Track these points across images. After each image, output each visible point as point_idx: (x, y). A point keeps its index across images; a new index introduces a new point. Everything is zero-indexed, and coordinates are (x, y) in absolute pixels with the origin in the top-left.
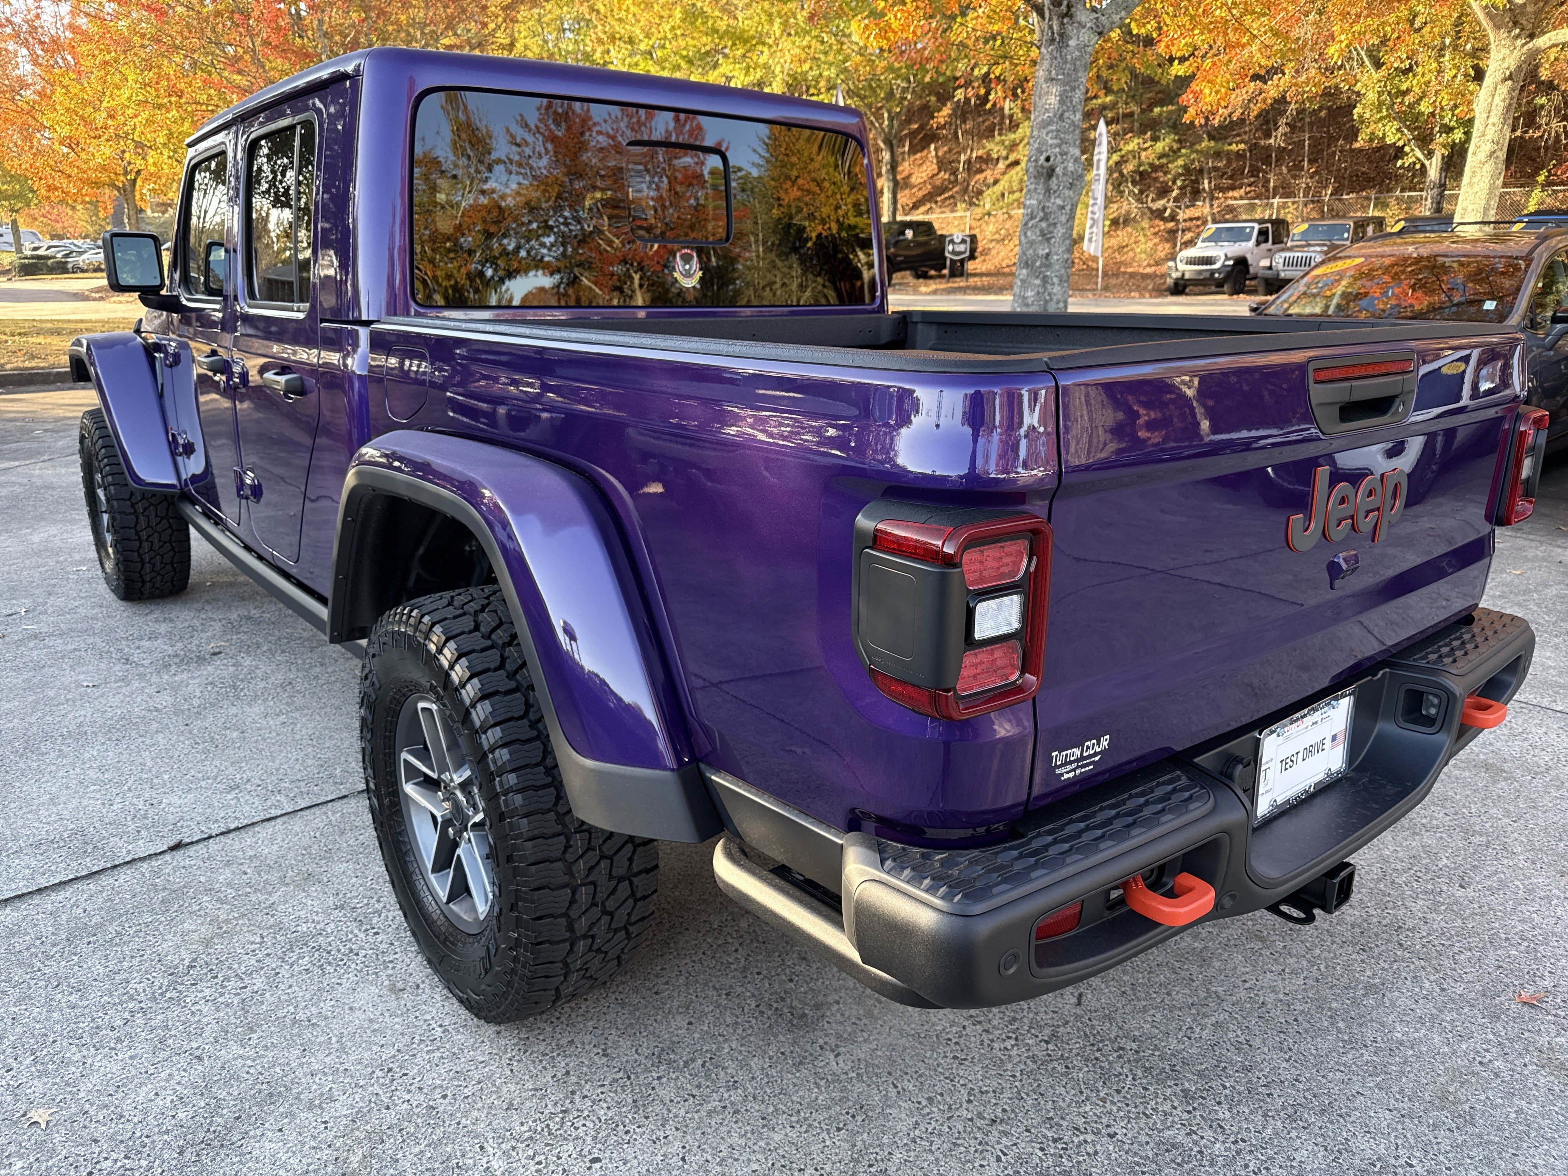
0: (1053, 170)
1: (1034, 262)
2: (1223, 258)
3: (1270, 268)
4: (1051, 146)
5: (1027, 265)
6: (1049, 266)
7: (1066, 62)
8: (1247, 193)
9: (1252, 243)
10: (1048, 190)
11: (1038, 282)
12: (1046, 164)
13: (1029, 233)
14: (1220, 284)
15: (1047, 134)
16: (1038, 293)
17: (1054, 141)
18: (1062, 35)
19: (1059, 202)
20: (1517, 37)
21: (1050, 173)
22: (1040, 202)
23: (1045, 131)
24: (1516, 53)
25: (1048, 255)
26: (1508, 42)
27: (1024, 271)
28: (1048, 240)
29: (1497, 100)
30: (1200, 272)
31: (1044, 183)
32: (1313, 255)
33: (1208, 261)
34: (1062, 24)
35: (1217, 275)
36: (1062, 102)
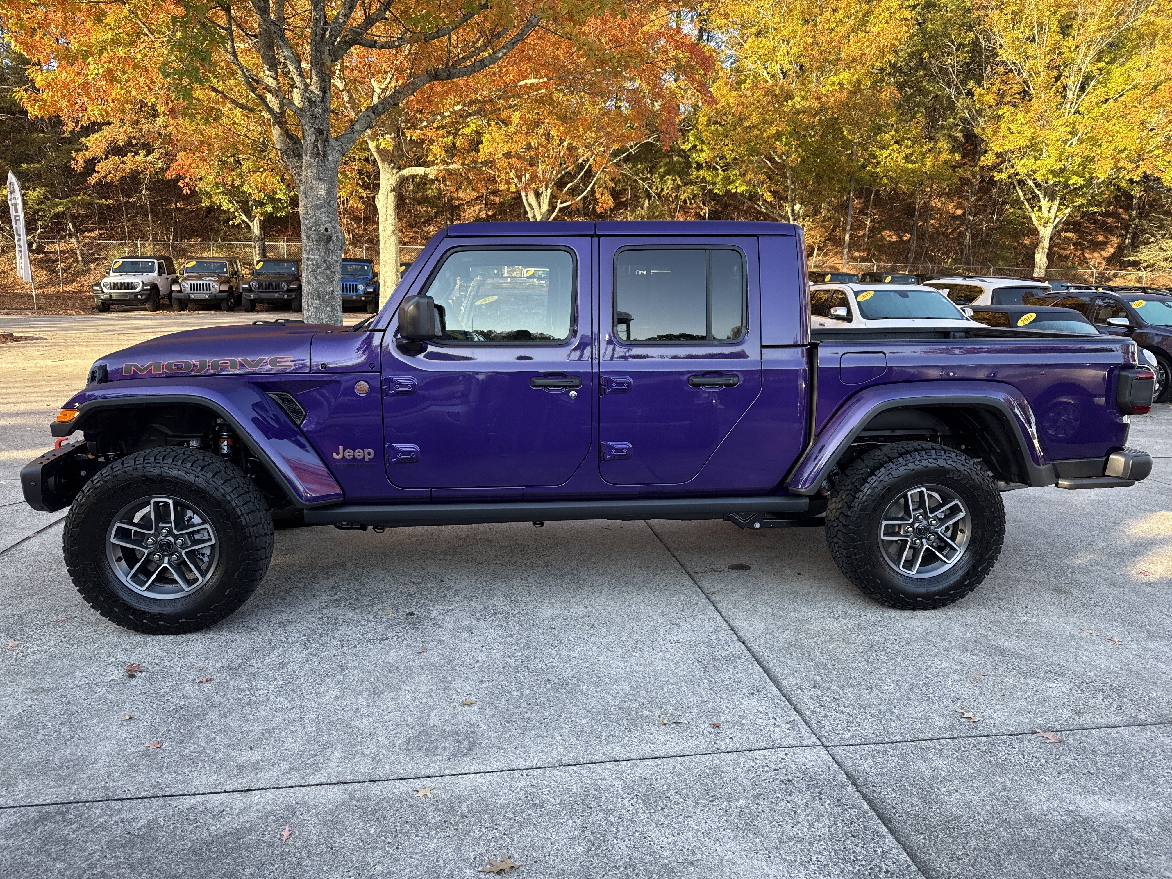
0: (331, 237)
1: (324, 296)
2: (141, 284)
3: (180, 291)
4: (325, 221)
5: (319, 298)
6: (334, 299)
7: (328, 170)
8: (101, 234)
9: (156, 274)
10: (328, 250)
11: (328, 309)
12: (326, 233)
13: (319, 277)
14: (142, 302)
15: (321, 214)
16: (330, 316)
17: (326, 219)
18: (324, 152)
19: (335, 258)
20: (393, 168)
21: (329, 239)
22: (322, 257)
23: (319, 212)
24: (394, 177)
25: (333, 291)
26: (389, 170)
27: (317, 302)
28: (332, 282)
29: (390, 202)
30: (125, 294)
31: (324, 245)
32: (211, 283)
33: (129, 286)
34: (324, 145)
35: (139, 297)
36: (328, 194)
